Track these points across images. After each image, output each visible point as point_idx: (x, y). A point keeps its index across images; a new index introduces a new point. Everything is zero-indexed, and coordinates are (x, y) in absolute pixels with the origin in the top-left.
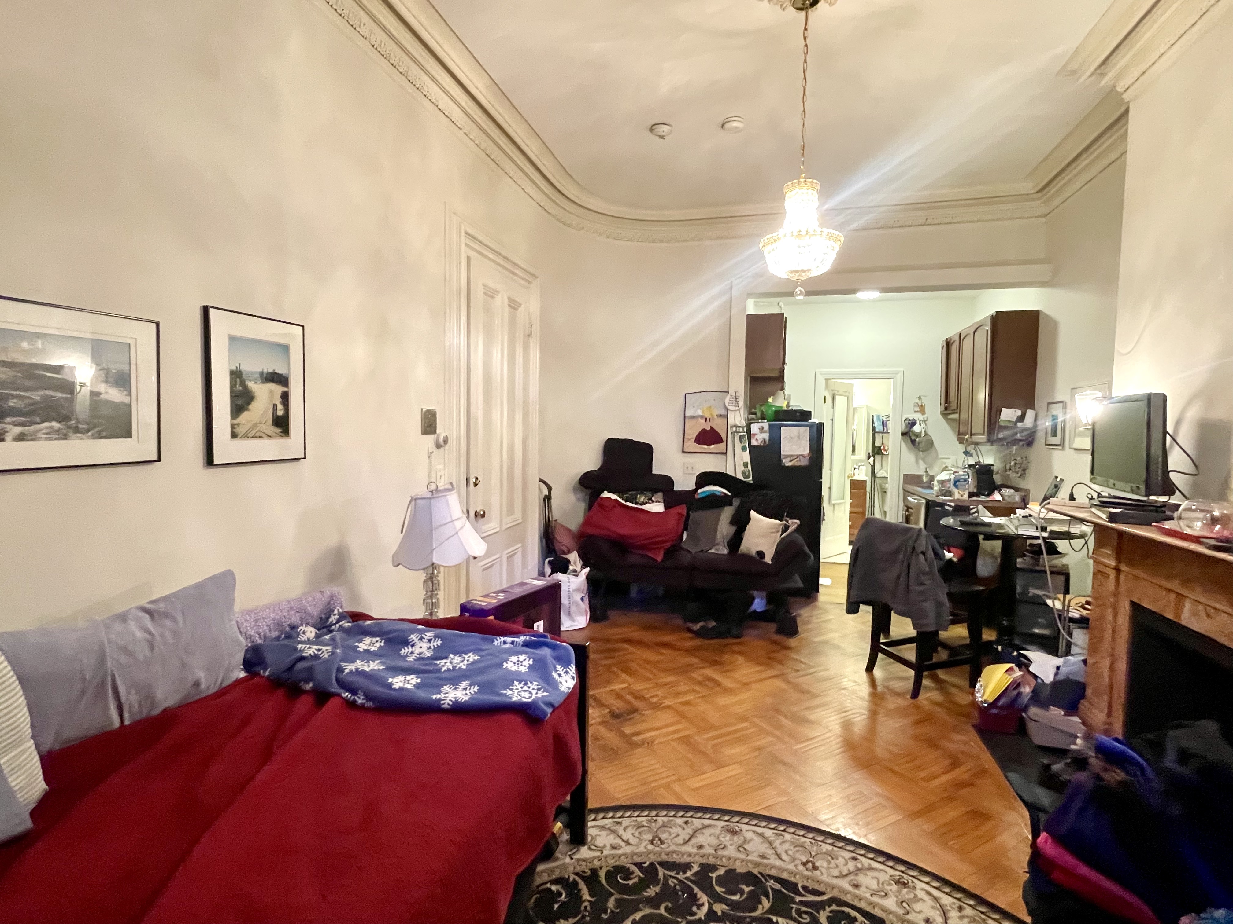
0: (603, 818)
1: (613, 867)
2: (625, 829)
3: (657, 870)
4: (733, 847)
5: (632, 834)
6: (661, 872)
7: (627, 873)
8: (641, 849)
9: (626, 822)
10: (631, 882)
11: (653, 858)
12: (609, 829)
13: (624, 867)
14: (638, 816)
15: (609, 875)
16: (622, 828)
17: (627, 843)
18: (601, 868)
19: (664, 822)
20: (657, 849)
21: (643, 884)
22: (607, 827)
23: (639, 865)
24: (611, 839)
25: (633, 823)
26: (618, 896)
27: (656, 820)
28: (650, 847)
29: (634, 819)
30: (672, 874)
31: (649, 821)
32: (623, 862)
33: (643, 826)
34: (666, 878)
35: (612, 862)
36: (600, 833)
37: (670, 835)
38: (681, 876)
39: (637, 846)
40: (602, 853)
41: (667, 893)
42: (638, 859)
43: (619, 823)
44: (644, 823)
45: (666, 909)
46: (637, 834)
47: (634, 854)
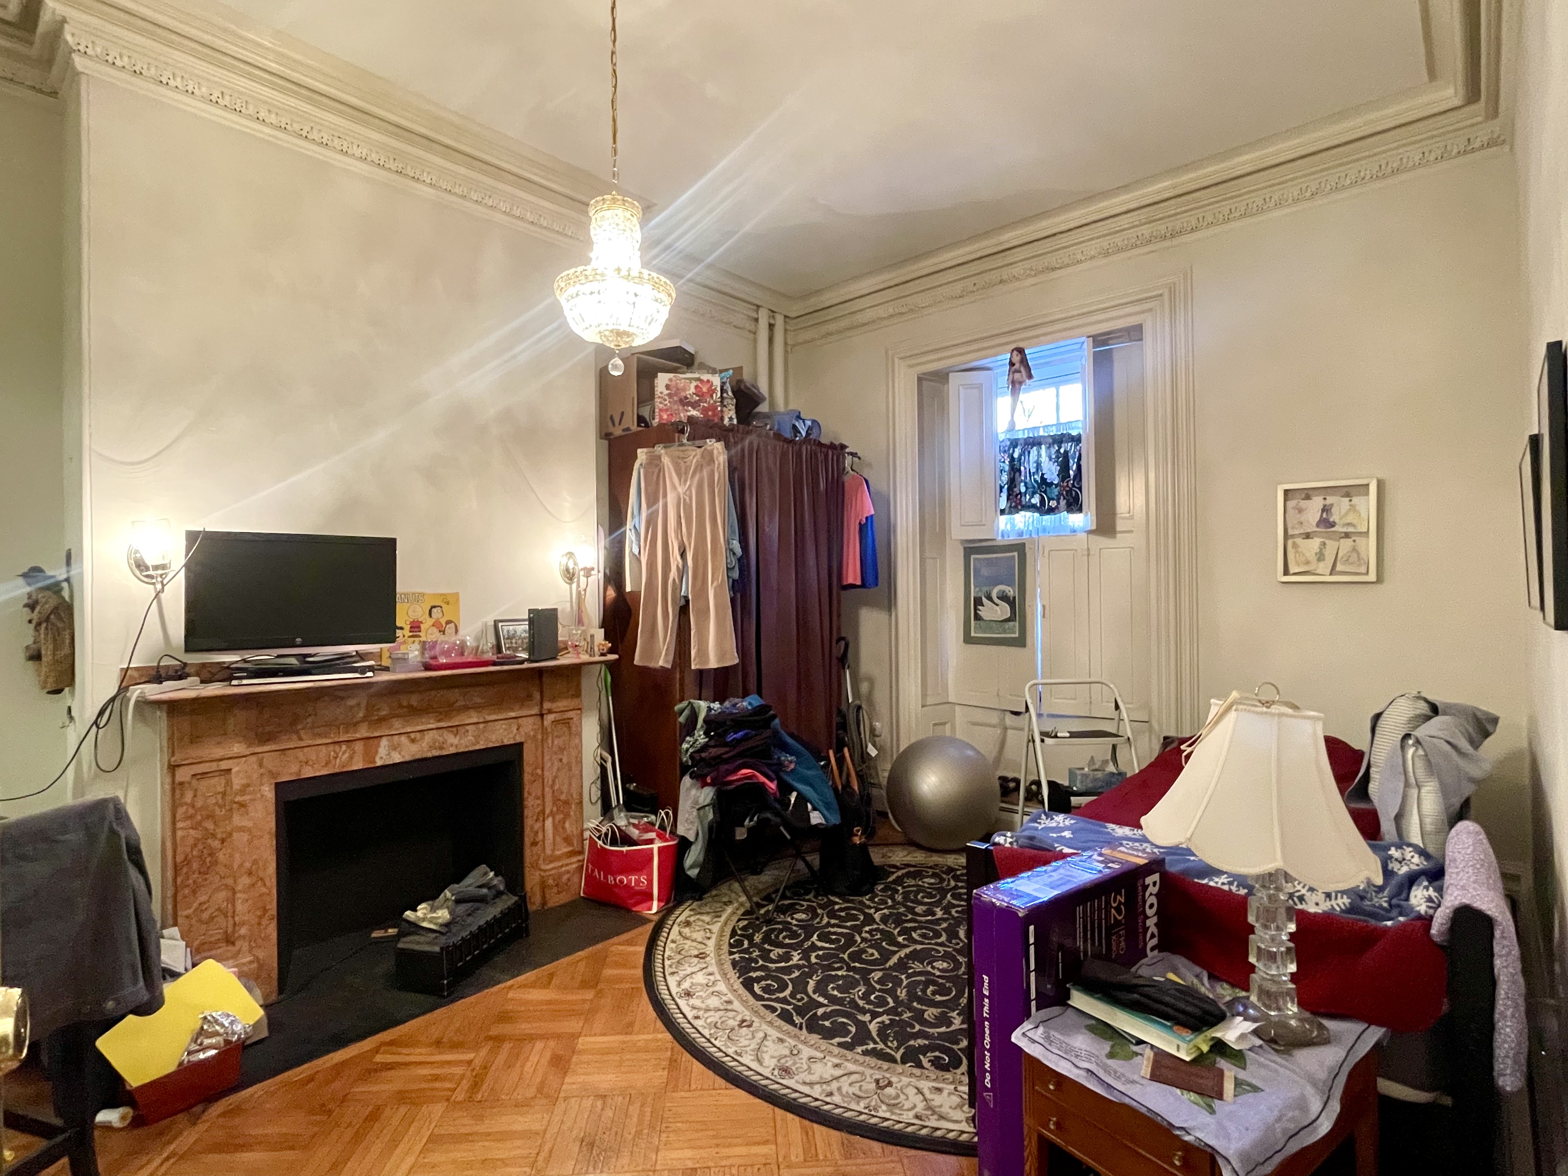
0: (937, 1129)
1: (949, 1071)
2: (915, 1106)
3: (902, 1058)
4: (801, 1056)
5: (907, 1099)
6: (898, 1056)
7: (937, 1064)
8: (905, 1080)
9: (908, 1117)
10: (937, 1054)
11: (899, 1068)
12: (934, 1113)
13: (936, 1068)
14: (887, 1119)
15: (957, 1065)
16: (917, 1110)
17: (920, 1091)
18: (963, 1074)
19: (858, 1103)
20: (888, 1075)
21: (924, 1050)
22: (936, 1117)
23: (919, 1065)
24: (937, 1100)
25: (898, 1111)
26: (955, 1047)
27: (865, 1108)
28: (894, 1079)
29: (893, 1117)
30: (888, 1050)
31: (875, 1109)
32: (933, 1073)
33: (888, 1105)
34: (898, 1048)
35: (948, 1075)
36: (950, 1111)
37: (860, 1087)
38: (881, 1046)
39: (909, 1084)
40: (955, 1088)
41: (903, 1038)
42: (917, 1071)
43: (917, 1117)
44: (884, 1107)
45: (914, 1027)
46: (902, 1097)
47: (919, 1077)
